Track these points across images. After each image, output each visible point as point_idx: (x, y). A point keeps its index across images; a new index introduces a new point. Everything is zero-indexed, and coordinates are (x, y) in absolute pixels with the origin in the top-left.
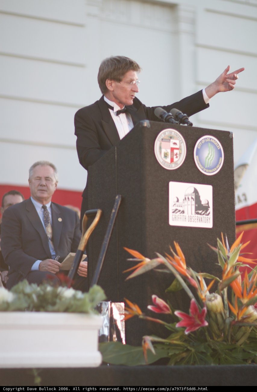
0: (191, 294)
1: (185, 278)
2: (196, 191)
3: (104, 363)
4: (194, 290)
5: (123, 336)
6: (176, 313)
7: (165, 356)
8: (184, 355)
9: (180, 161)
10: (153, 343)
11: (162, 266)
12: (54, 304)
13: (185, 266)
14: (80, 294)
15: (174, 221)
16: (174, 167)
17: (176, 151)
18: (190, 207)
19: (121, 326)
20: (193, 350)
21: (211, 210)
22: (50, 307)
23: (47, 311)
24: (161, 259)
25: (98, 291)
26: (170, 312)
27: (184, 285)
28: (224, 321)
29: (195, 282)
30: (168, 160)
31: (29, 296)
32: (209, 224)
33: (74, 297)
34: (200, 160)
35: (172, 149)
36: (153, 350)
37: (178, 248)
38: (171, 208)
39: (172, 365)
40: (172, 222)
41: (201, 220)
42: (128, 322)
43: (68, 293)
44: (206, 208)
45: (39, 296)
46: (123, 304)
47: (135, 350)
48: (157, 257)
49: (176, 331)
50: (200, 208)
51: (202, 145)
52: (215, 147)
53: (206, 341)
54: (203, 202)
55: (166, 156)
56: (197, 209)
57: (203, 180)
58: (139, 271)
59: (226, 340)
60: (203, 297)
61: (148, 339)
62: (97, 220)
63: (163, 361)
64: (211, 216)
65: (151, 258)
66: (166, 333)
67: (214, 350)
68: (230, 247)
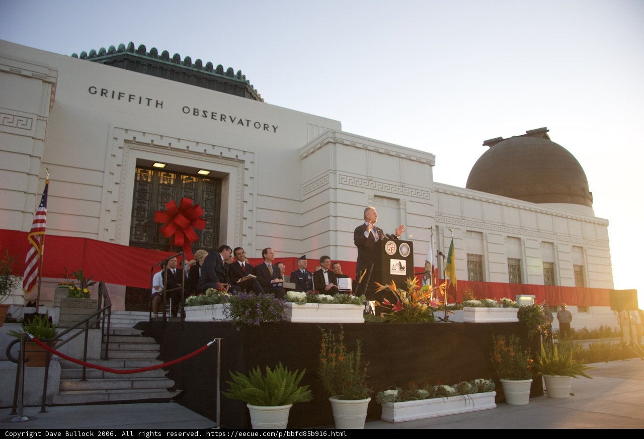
0: (398, 298)
1: (396, 292)
2: (400, 262)
3: (365, 321)
4: (399, 297)
5: (374, 312)
6: (392, 305)
7: (388, 319)
8: (395, 319)
9: (394, 252)
10: (384, 315)
11: (388, 288)
12: (348, 301)
13: (396, 289)
14: (357, 298)
15: (392, 273)
16: (392, 254)
17: (393, 249)
18: (398, 268)
19: (373, 309)
20: (398, 318)
21: (405, 269)
22: (346, 302)
23: (345, 304)
24: (387, 286)
25: (363, 297)
26: (390, 304)
27: (395, 294)
28: (409, 308)
29: (399, 294)
30: (390, 252)
31: (339, 298)
32: (405, 274)
33: (355, 298)
34: (401, 251)
35: (392, 248)
36: (384, 318)
37: (393, 282)
38: (391, 268)
39: (391, 323)
40: (391, 273)
41: (402, 273)
42: (376, 308)
43: (353, 297)
44: (404, 268)
45: (343, 298)
46: (374, 302)
47: (377, 317)
48: (385, 285)
49: (393, 311)
50: (401, 268)
51: (403, 246)
52: (407, 247)
53: (403, 314)
54: (403, 266)
55: (389, 250)
56: (400, 268)
57: (403, 258)
58: (380, 290)
59: (410, 314)
60: (402, 299)
61: (382, 314)
62: (365, 272)
63: (388, 321)
64: (405, 271)
65: (384, 285)
66: (389, 312)
67: (406, 318)
68: (412, 281)
